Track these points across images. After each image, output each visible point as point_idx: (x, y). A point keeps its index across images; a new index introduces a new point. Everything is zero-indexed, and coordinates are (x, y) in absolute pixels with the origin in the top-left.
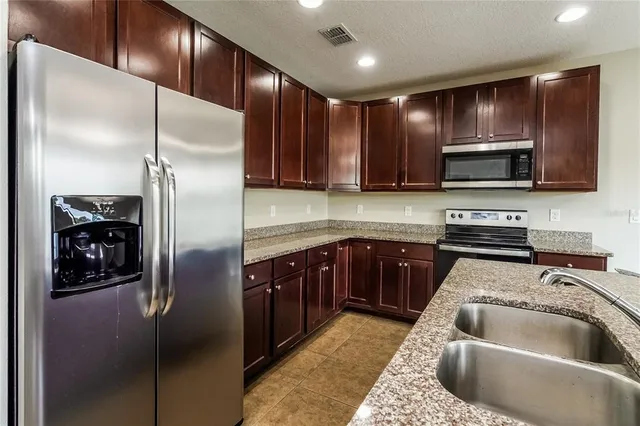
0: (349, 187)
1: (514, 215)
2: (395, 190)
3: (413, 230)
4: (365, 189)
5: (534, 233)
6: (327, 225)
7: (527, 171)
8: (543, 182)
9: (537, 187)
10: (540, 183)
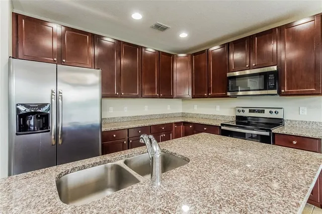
0: (186, 96)
1: (274, 110)
2: (206, 98)
3: (220, 118)
4: (194, 97)
5: (289, 122)
6: (181, 115)
7: (273, 84)
8: (286, 90)
9: (282, 94)
10: (283, 91)
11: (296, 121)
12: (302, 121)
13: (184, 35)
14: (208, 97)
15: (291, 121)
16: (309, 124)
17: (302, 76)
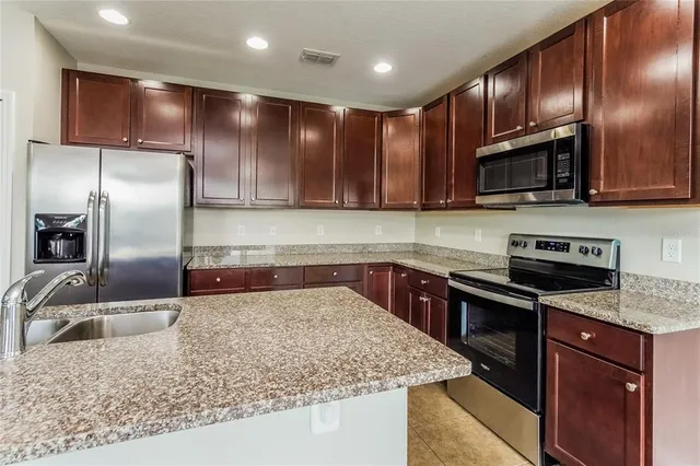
1: (589, 246)
4: (423, 208)
5: (632, 280)
6: (411, 249)
7: (567, 174)
8: (602, 189)
9: (593, 199)
10: (593, 192)
11: (650, 279)
12: (666, 281)
13: (383, 68)
14: (447, 208)
15: (636, 277)
16: (686, 290)
17: (641, 149)
